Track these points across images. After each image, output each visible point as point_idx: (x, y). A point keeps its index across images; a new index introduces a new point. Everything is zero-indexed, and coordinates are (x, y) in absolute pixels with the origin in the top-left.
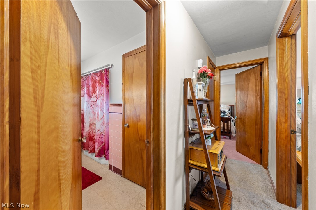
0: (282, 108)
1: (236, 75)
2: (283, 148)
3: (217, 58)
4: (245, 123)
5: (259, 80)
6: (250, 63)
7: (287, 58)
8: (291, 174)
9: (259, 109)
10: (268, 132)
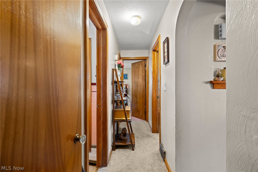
0: (154, 86)
1: (132, 64)
2: (154, 106)
3: (121, 51)
4: (137, 96)
5: (144, 69)
6: (140, 58)
7: (156, 62)
8: (157, 118)
9: (144, 87)
10: (148, 100)
